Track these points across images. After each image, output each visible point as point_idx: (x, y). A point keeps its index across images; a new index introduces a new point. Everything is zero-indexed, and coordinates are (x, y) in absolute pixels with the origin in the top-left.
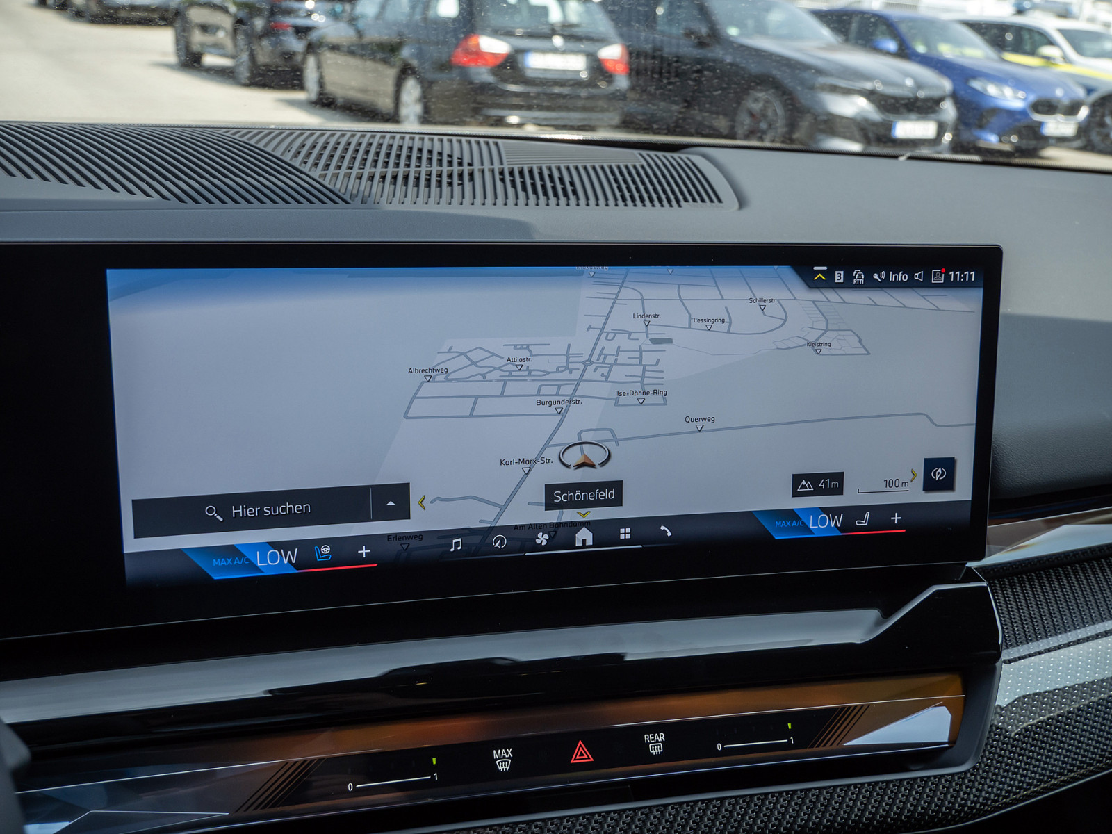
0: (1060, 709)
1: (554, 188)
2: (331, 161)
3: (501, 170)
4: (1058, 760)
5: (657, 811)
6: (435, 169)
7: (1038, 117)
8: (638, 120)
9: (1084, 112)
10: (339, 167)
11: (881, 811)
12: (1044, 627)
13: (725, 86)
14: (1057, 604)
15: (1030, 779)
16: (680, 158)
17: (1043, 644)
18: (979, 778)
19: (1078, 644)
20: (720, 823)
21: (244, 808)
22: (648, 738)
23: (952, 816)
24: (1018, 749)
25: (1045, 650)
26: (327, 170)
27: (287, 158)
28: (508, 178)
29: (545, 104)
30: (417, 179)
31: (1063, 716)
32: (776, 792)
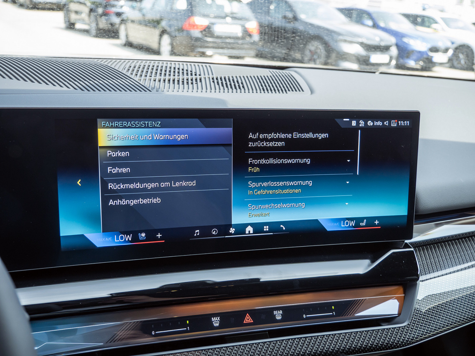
0: (443, 301)
1: (235, 85)
2: (142, 73)
3: (212, 78)
4: (442, 321)
5: (279, 342)
6: (185, 77)
7: (431, 54)
8: (268, 56)
9: (450, 52)
10: (146, 76)
11: (371, 342)
12: (437, 267)
15: (431, 329)
16: (286, 73)
17: (436, 274)
18: (410, 328)
19: (450, 274)
20: (305, 347)
21: (109, 342)
22: (275, 312)
23: (400, 344)
24: (426, 317)
25: (437, 276)
26: (141, 77)
27: (124, 72)
28: (216, 81)
30: (178, 81)
31: (444, 303)
32: (328, 335)
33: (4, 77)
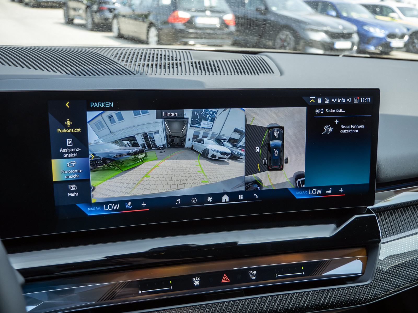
0: (403, 261)
1: (211, 69)
2: (128, 59)
3: (191, 62)
4: (402, 280)
5: (254, 300)
6: (167, 62)
7: (389, 40)
8: (242, 43)
9: (406, 38)
10: (131, 62)
11: (337, 299)
12: (397, 230)
13: (274, 30)
14: (401, 222)
15: (392, 287)
16: (258, 57)
17: (396, 237)
18: (373, 286)
19: (409, 236)
20: (277, 304)
21: (100, 300)
22: (250, 273)
23: (363, 300)
24: (387, 275)
25: (397, 239)
26: (127, 62)
27: (112, 58)
28: (194, 65)
29: (207, 37)
30: (161, 66)
31: (400, 264)
32: (298, 292)
33: (3, 64)
